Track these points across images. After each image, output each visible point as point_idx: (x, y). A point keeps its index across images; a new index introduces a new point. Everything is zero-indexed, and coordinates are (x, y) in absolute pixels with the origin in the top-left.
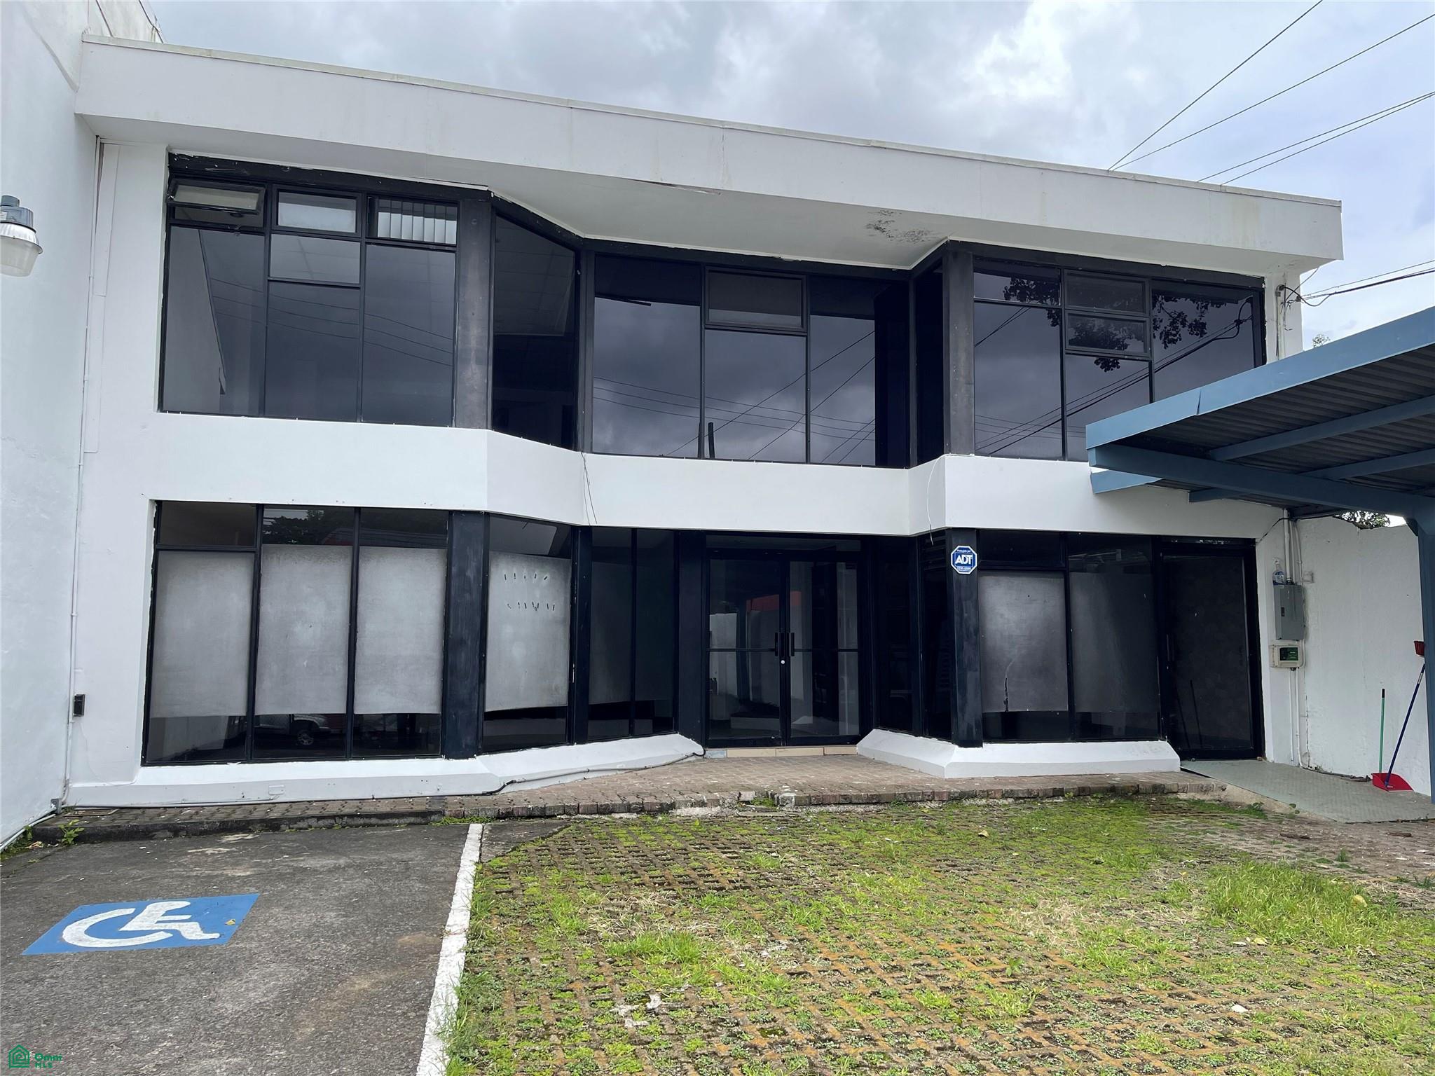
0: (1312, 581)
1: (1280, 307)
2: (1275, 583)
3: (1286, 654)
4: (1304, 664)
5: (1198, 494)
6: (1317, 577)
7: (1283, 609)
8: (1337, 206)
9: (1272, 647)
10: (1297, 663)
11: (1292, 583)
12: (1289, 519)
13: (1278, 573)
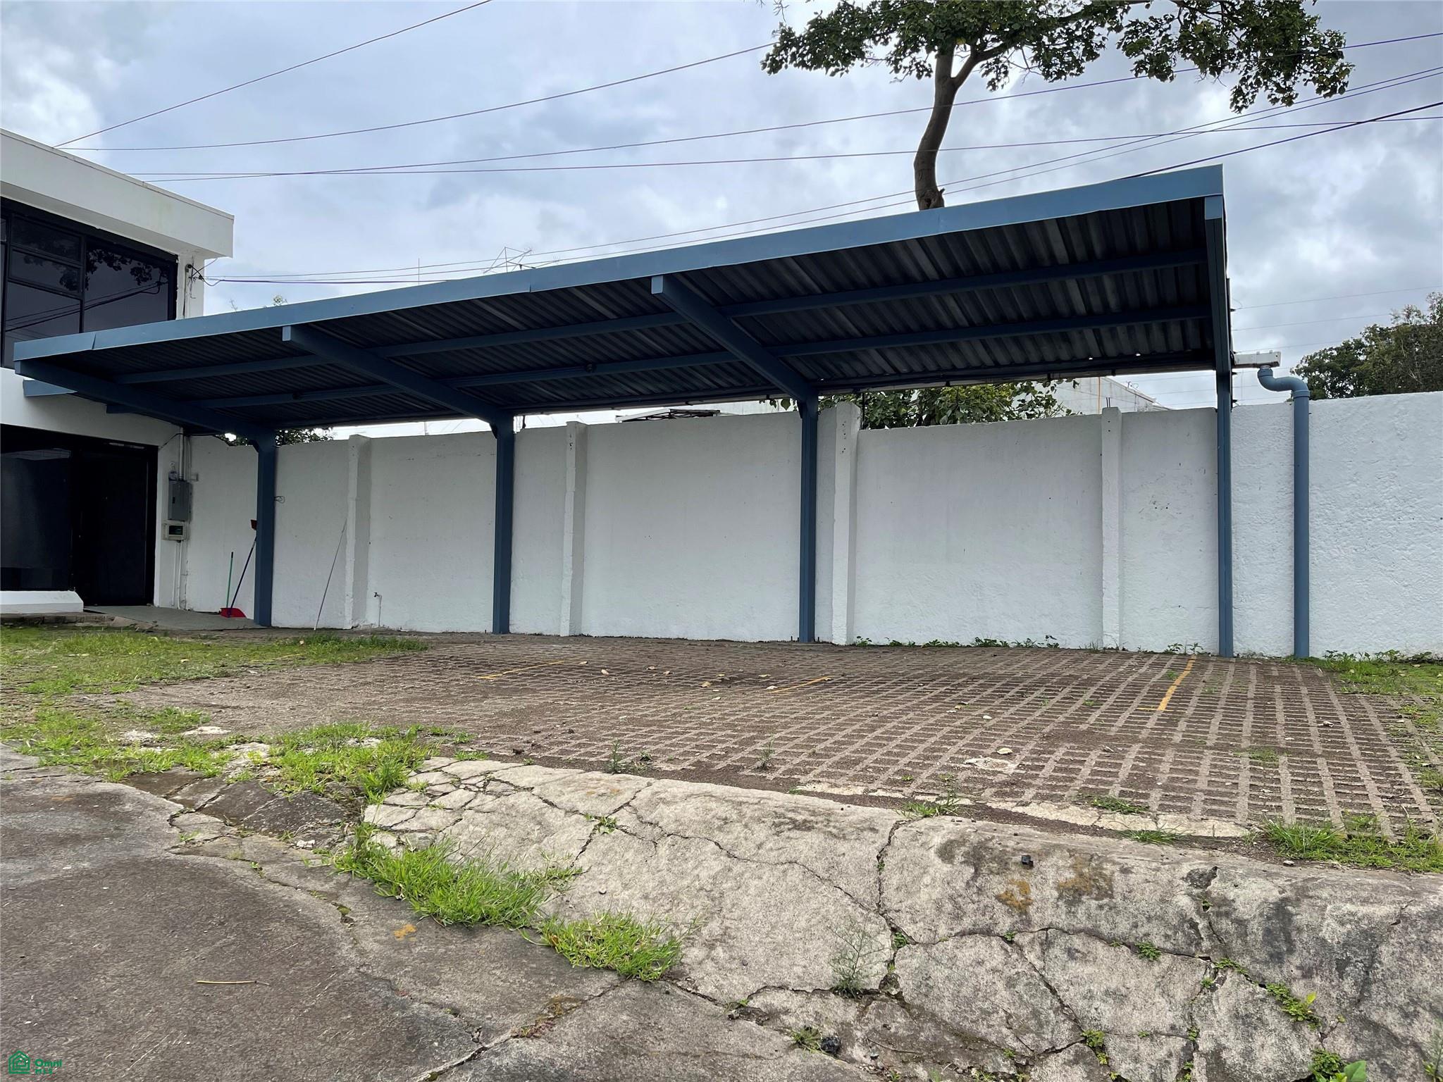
0: (197, 480)
1: (188, 280)
2: (170, 479)
3: (174, 530)
4: (188, 538)
5: (112, 408)
6: (201, 478)
7: (174, 499)
8: (231, 219)
9: (164, 525)
10: (182, 537)
11: (183, 480)
12: (184, 435)
13: (173, 472)
